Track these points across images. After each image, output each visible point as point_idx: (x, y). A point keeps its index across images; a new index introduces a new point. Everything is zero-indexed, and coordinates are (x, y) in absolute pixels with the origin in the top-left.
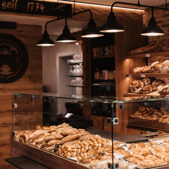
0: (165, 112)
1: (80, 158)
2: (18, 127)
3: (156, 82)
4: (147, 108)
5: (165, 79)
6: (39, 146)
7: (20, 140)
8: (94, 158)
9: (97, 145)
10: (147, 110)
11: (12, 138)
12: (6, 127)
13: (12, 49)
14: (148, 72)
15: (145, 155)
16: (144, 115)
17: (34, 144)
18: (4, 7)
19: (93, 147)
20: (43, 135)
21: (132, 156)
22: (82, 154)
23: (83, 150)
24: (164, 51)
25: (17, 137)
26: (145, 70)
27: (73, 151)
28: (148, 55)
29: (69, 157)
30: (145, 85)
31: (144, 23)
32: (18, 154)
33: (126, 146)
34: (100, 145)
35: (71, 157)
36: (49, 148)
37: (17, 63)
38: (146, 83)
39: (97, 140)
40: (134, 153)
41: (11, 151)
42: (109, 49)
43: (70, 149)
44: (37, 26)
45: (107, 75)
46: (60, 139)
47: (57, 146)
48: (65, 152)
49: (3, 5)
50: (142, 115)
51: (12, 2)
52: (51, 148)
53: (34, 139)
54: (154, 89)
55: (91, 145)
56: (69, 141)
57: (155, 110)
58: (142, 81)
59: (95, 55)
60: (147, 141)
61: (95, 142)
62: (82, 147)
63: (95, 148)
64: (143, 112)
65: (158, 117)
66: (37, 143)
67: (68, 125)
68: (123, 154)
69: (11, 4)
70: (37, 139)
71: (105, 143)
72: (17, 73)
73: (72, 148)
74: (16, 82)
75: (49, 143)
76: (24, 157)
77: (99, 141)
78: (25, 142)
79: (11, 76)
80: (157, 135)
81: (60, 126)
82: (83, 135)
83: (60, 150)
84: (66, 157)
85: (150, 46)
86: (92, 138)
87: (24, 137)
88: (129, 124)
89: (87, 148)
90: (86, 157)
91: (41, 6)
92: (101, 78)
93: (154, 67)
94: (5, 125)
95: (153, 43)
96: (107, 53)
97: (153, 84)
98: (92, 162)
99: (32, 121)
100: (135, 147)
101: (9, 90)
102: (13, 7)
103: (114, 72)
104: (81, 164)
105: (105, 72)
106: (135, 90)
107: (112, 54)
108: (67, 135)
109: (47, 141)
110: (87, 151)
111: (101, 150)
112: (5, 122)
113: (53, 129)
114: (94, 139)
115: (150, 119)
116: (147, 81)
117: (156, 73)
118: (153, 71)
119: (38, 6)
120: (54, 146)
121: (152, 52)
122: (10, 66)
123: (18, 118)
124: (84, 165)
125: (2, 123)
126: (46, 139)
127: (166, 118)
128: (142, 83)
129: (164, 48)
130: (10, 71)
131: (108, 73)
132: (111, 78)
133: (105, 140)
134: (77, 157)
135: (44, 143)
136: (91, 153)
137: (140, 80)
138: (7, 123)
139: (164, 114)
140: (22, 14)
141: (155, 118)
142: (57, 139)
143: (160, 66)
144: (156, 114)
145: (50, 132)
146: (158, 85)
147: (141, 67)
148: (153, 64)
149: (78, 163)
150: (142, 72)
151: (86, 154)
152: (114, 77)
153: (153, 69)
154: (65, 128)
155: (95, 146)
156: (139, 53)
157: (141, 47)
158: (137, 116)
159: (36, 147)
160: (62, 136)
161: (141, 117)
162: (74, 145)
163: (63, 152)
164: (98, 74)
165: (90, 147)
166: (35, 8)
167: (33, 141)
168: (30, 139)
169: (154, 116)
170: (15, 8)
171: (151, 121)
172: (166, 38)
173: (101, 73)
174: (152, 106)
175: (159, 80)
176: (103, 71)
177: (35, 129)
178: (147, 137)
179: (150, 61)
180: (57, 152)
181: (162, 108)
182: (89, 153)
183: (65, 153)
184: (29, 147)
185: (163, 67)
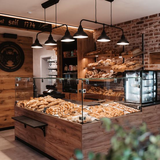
0: (106, 90)
1: (61, 115)
2: (19, 99)
3: (101, 72)
4: (96, 87)
5: (106, 70)
6: (34, 109)
7: (20, 106)
8: (69, 115)
9: (70, 107)
10: (95, 88)
11: (15, 105)
12: (10, 99)
13: (14, 51)
14: (97, 66)
15: (100, 112)
16: (94, 92)
17: (30, 108)
18: (10, 24)
19: (68, 108)
20: (36, 102)
21: (92, 113)
22: (61, 113)
23: (62, 110)
24: (106, 53)
25: (19, 104)
26: (95, 64)
27: (56, 111)
28: (97, 56)
29: (53, 115)
30: (95, 74)
31: (94, 38)
32: (19, 115)
33: (87, 107)
34: (72, 107)
35: (54, 114)
36: (40, 110)
37: (17, 60)
38: (95, 73)
39: (70, 104)
40: (93, 111)
41: (15, 113)
42: (73, 52)
43: (54, 110)
44: (30, 37)
45: (72, 68)
46: (47, 105)
47: (45, 109)
48: (51, 111)
49: (9, 22)
50: (93, 91)
51: (15, 21)
52: (41, 110)
53: (30, 105)
54: (100, 76)
55: (66, 107)
56: (52, 105)
57: (100, 89)
58: (93, 71)
59: (65, 56)
60: (99, 105)
61: (69, 105)
62: (61, 109)
63: (69, 109)
64: (94, 89)
65: (102, 92)
66: (32, 107)
67: (51, 96)
68: (87, 112)
69: (14, 22)
70: (32, 105)
71: (74, 106)
72: (17, 66)
73: (55, 110)
74: (17, 71)
75: (40, 107)
76: (24, 116)
77: (71, 105)
78: (24, 107)
79: (14, 68)
80: (104, 102)
81: (46, 97)
82: (61, 102)
83: (47, 111)
84: (51, 115)
85: (98, 51)
86: (67, 104)
87: (23, 104)
88: (85, 96)
89: (64, 109)
90: (64, 114)
91: (33, 24)
92: (69, 70)
93: (100, 63)
94: (10, 98)
95: (99, 49)
96: (72, 55)
97: (99, 73)
98: (68, 117)
99: (27, 95)
100: (93, 108)
101: (12, 76)
102: (15, 24)
103: (77, 66)
104: (62, 118)
105: (71, 66)
106: (89, 77)
107: (75, 55)
108: (51, 102)
109: (39, 106)
110: (64, 111)
111: (72, 110)
112: (10, 96)
113: (42, 99)
114: (68, 104)
115: (98, 93)
116: (96, 71)
117: (102, 66)
118: (100, 65)
119: (31, 24)
120: (43, 108)
121: (99, 54)
122: (13, 62)
123: (18, 93)
124: (64, 119)
125: (8, 97)
126: (38, 104)
127: (107, 92)
128: (93, 72)
129: (107, 51)
130: (13, 64)
131: (72, 66)
132: (75, 69)
133: (75, 105)
134: (59, 115)
135: (37, 107)
136: (67, 112)
137: (92, 71)
138: (11, 96)
139: (105, 91)
140: (21, 29)
141: (101, 93)
142: (45, 104)
143: (104, 62)
144: (101, 91)
145: (40, 101)
146: (102, 74)
147: (93, 63)
148: (100, 61)
149: (59, 118)
150: (93, 66)
151: (64, 113)
152: (76, 69)
153: (100, 64)
154: (49, 98)
155: (69, 108)
156: (92, 55)
157: (92, 51)
158: (90, 92)
159: (31, 109)
160: (48, 103)
161: (92, 92)
162: (56, 108)
163: (50, 112)
164: (67, 67)
165: (66, 109)
166: (29, 26)
167: (29, 106)
168: (27, 105)
169: (100, 92)
170: (17, 25)
171: (98, 95)
172: (107, 46)
173: (68, 67)
174: (99, 86)
175: (103, 71)
176: (70, 66)
177: (30, 99)
178: (99, 102)
179: (97, 60)
180: (45, 112)
181: (104, 87)
182: (65, 112)
183: (50, 113)
184: (27, 110)
185: (106, 63)
